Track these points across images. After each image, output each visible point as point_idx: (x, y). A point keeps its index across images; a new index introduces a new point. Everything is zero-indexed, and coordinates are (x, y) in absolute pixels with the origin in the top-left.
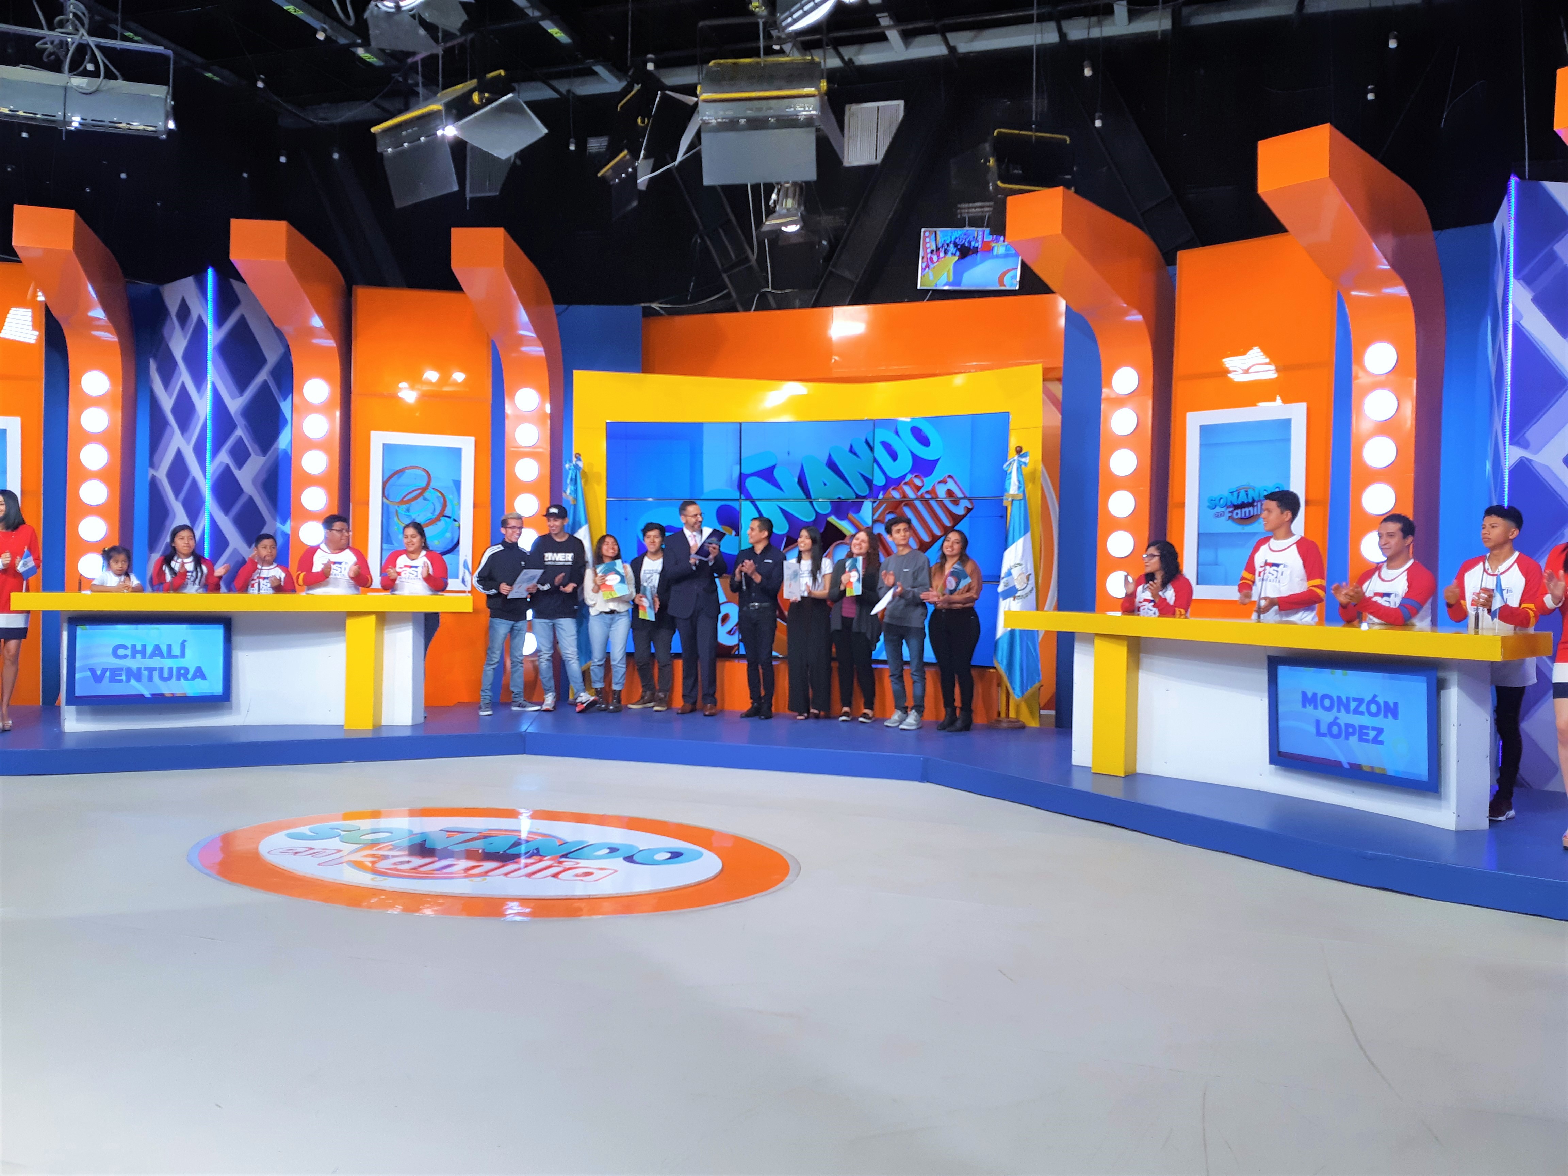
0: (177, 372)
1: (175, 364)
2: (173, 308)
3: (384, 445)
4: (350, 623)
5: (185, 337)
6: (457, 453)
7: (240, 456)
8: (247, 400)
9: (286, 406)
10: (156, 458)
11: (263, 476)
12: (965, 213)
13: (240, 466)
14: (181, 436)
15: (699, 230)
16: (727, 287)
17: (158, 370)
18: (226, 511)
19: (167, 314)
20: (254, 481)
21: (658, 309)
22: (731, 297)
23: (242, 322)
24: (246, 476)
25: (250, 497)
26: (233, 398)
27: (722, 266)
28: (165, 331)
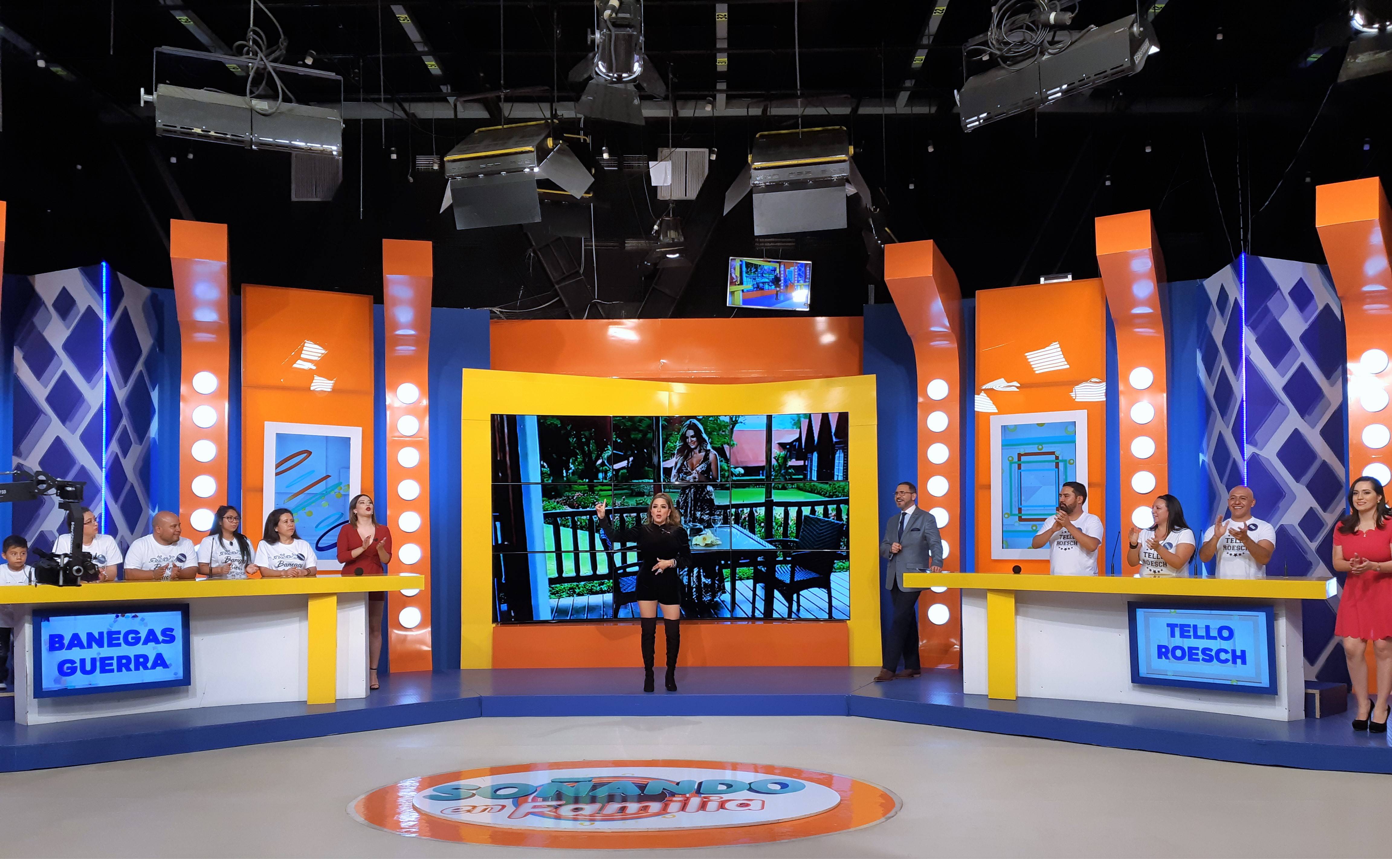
0: (54, 362)
1: (53, 353)
2: (49, 298)
3: (277, 434)
4: (312, 604)
5: (68, 328)
6: (347, 441)
7: (125, 446)
8: (129, 390)
9: (155, 396)
10: (23, 447)
11: (140, 464)
12: (762, 246)
13: (125, 455)
14: (61, 424)
15: (533, 245)
16: (558, 295)
17: (25, 358)
18: (116, 499)
19: (44, 303)
20: (134, 469)
21: (498, 313)
22: (564, 305)
23: (125, 314)
24: (129, 465)
25: (132, 486)
26: (120, 388)
27: (554, 278)
28: (37, 320)
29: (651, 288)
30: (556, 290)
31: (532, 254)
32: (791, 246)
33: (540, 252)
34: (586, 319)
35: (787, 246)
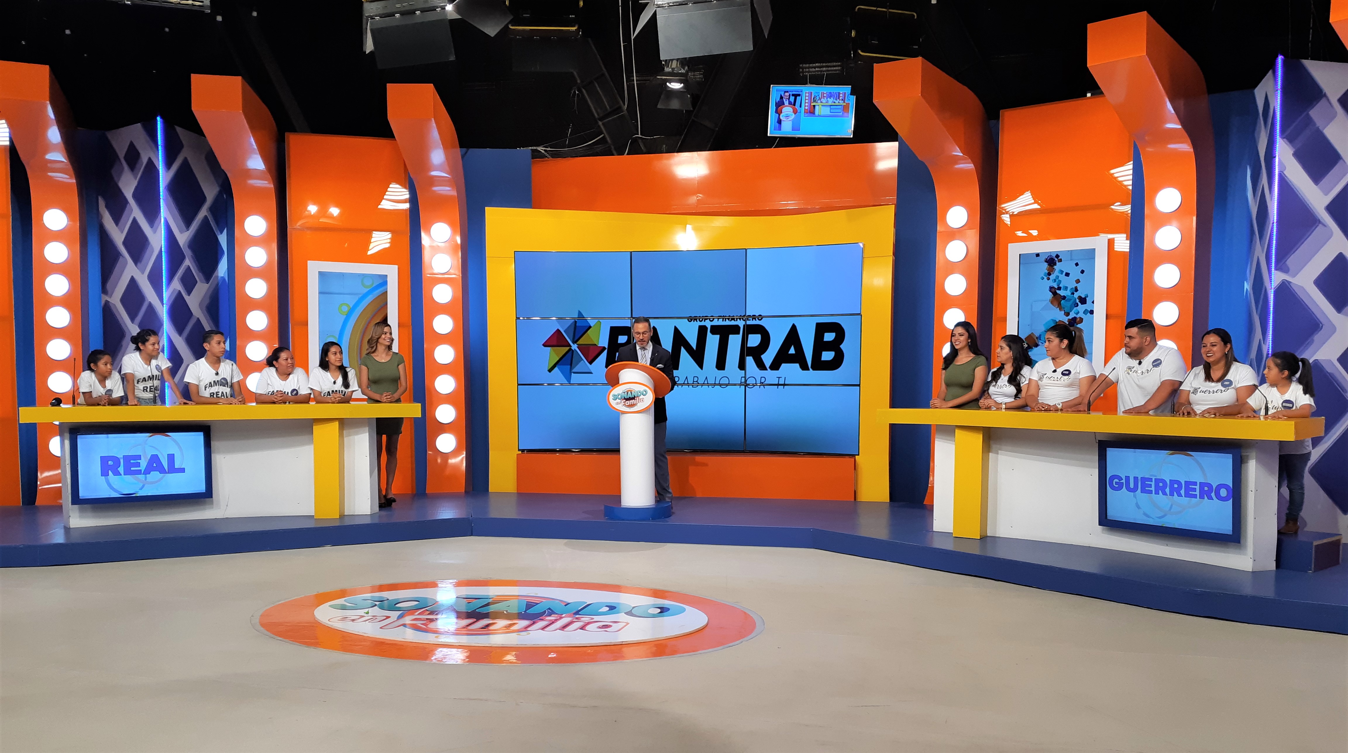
0: (127, 209)
1: (126, 202)
2: (121, 153)
3: (319, 272)
4: (317, 428)
5: (136, 178)
6: (383, 279)
7: (189, 283)
8: (192, 234)
9: (223, 239)
10: (109, 286)
11: (207, 301)
12: (806, 72)
13: (189, 293)
14: (135, 266)
15: (577, 83)
16: (602, 133)
17: (107, 207)
18: (180, 331)
19: (116, 157)
20: (200, 305)
21: (543, 152)
22: (607, 142)
23: (185, 164)
24: (195, 301)
25: (198, 319)
26: (181, 232)
27: (598, 115)
28: (114, 172)
29: (691, 121)
30: (599, 126)
31: (577, 92)
32: (835, 70)
33: (583, 88)
34: (627, 154)
35: (832, 71)
